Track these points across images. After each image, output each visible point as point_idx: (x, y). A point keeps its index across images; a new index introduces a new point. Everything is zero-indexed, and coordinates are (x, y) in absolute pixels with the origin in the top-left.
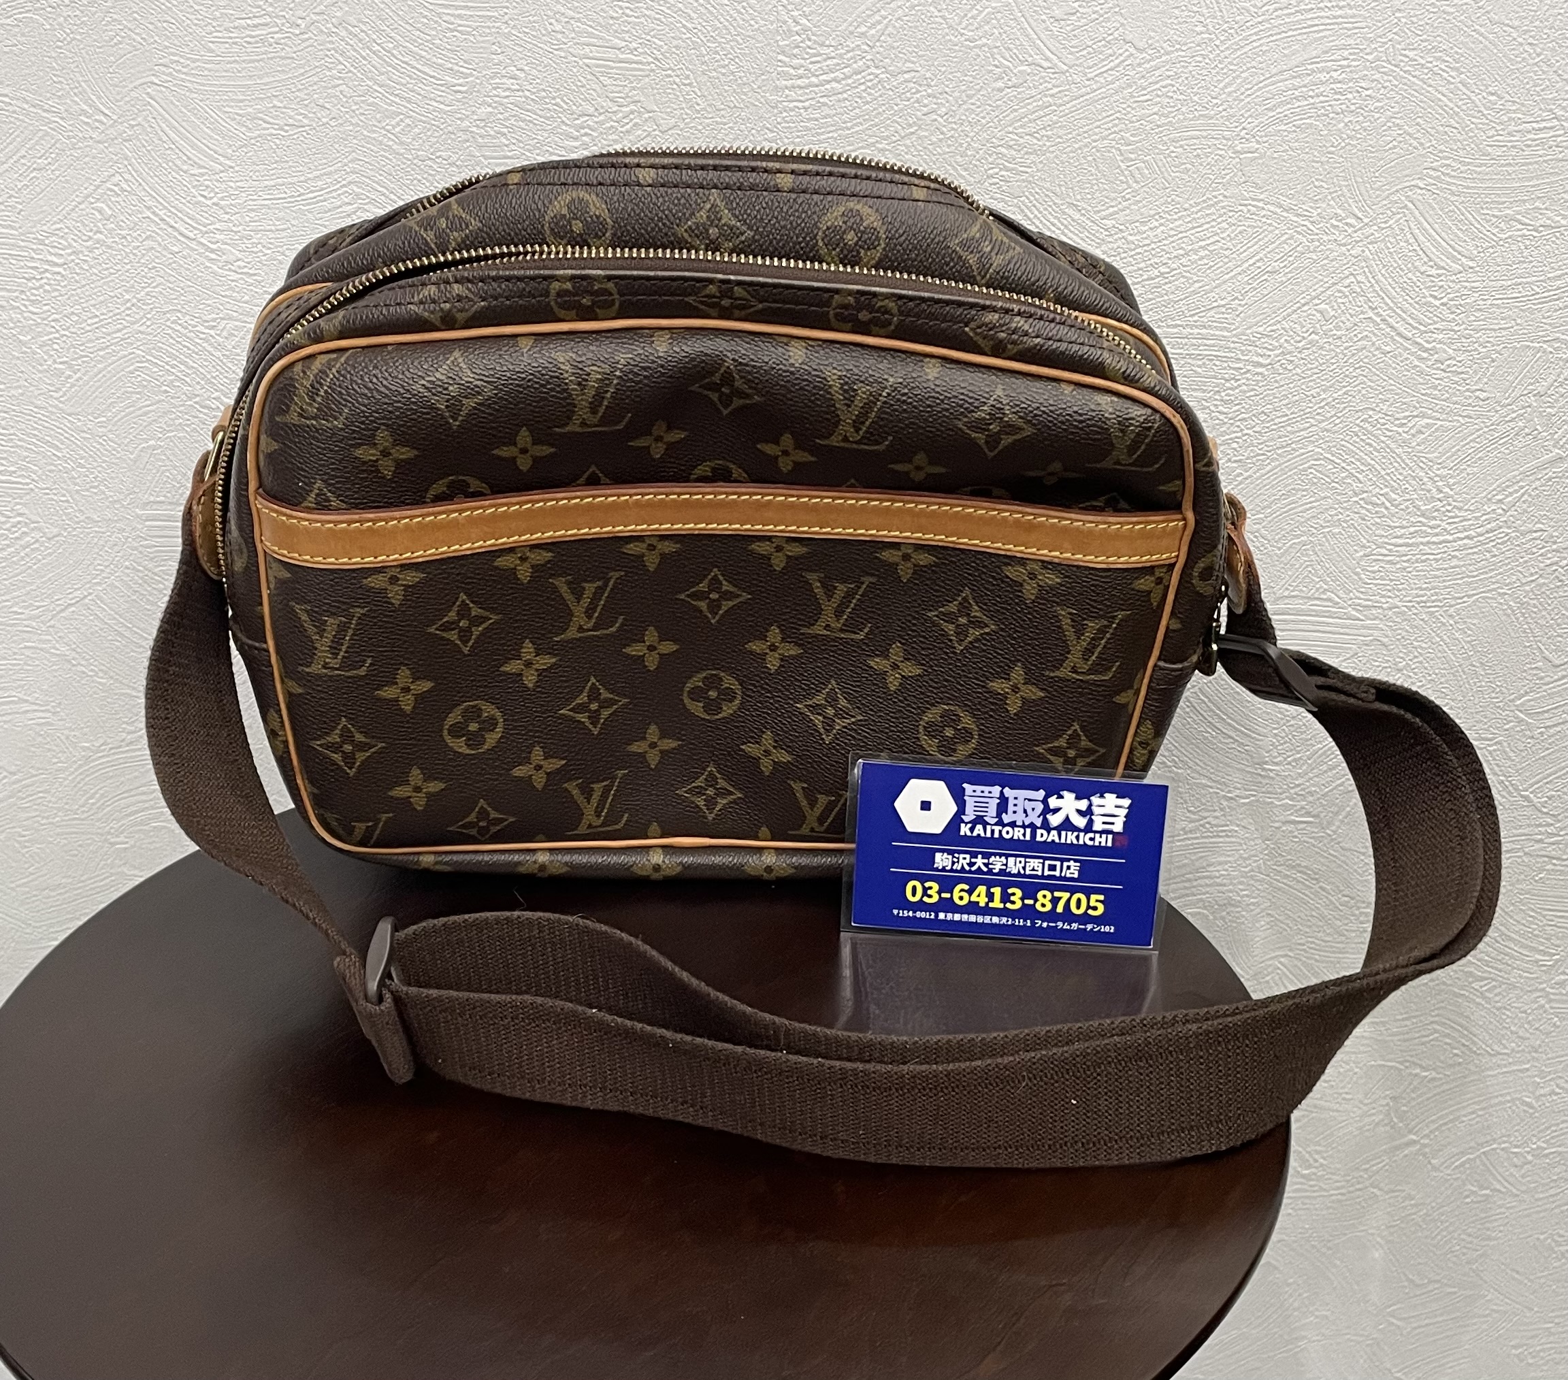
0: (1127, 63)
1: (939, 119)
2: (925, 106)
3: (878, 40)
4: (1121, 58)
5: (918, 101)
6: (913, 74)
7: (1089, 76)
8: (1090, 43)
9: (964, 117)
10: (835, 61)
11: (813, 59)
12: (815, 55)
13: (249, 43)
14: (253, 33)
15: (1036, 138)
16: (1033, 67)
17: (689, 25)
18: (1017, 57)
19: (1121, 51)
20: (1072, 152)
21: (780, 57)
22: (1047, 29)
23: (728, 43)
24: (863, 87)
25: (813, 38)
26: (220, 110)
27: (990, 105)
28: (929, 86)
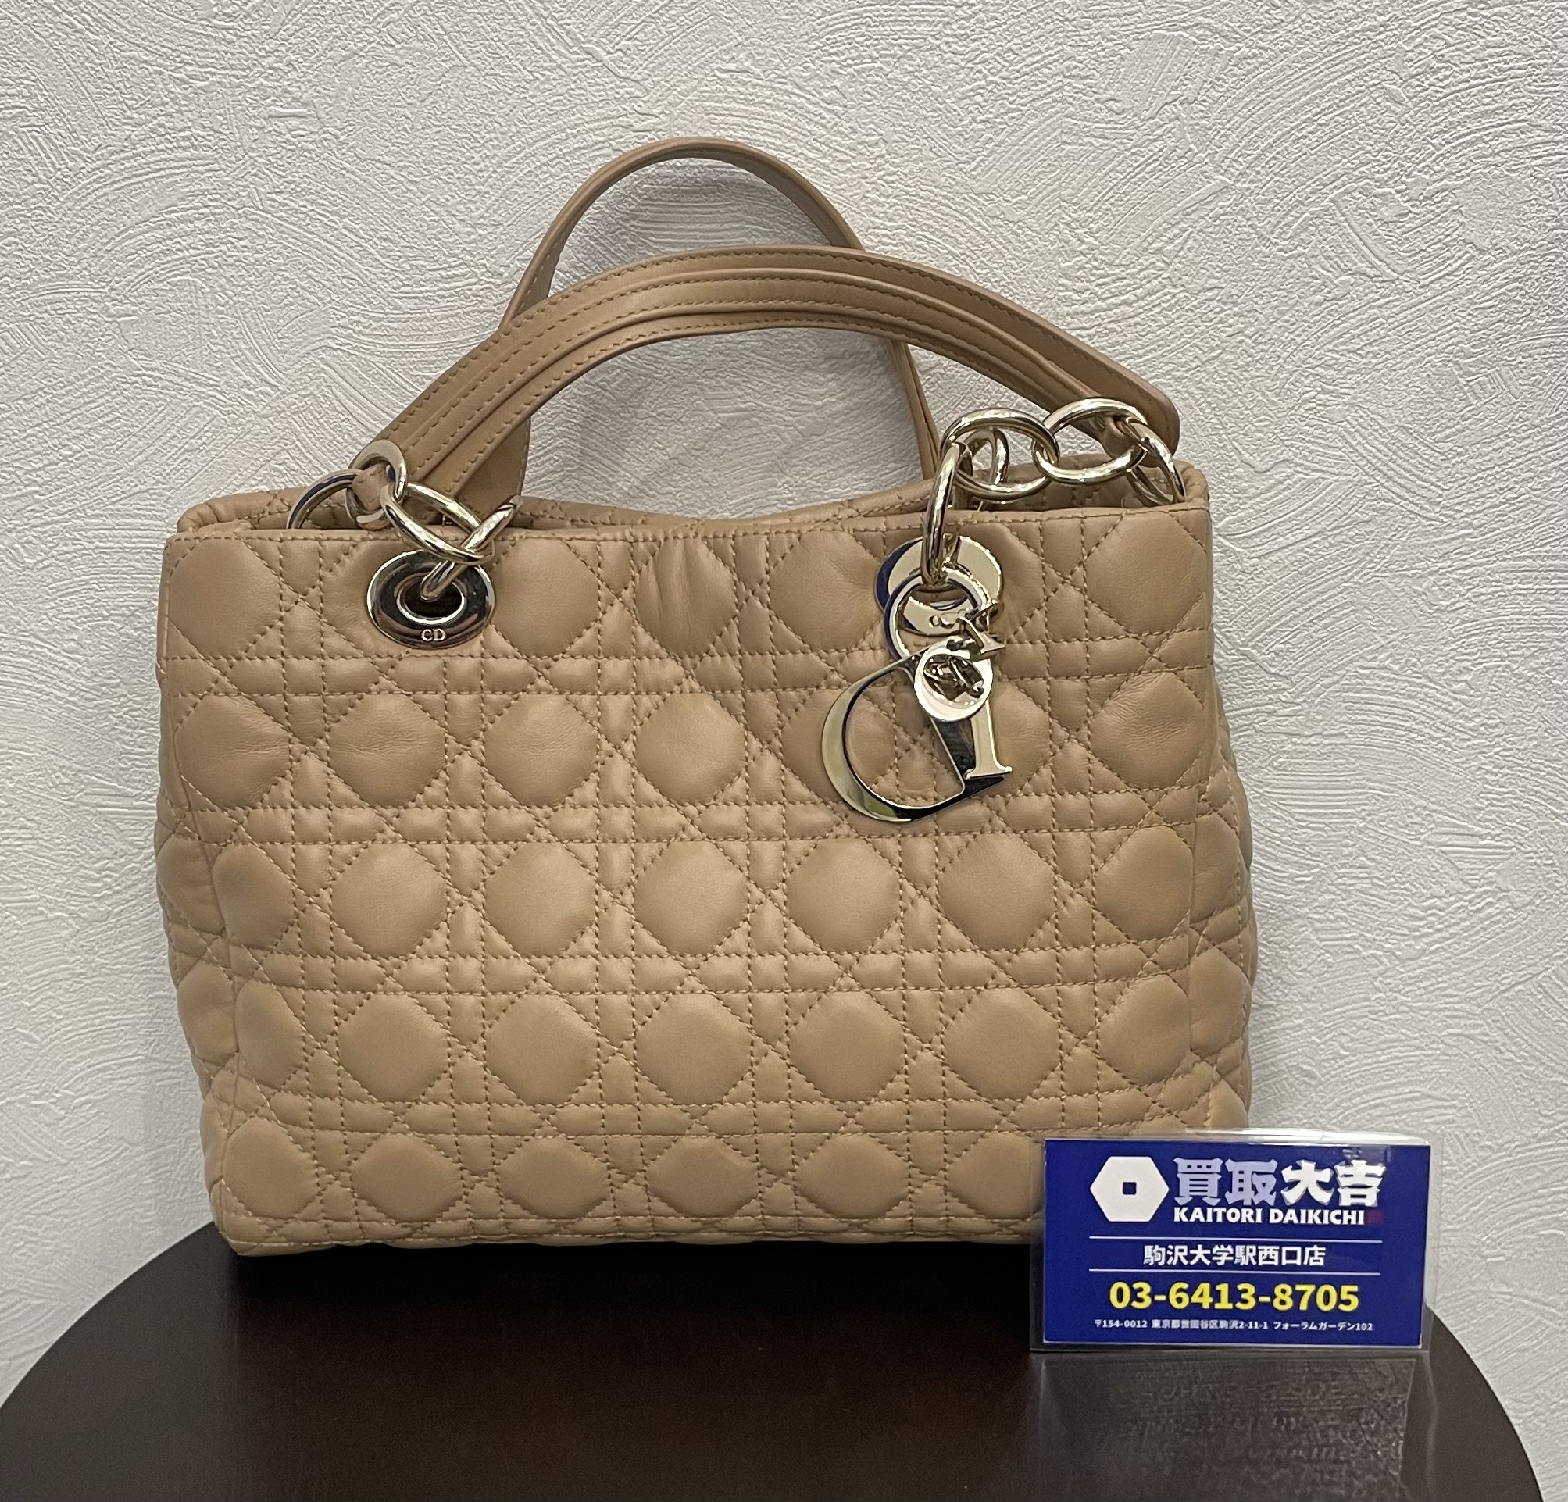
0: (1467, 266)
1: (1249, 341)
2: (1231, 326)
3: (1177, 256)
4: (1460, 262)
5: (1221, 322)
6: (1216, 291)
7: (1422, 283)
8: (1424, 247)
9: (1275, 336)
10: (1126, 281)
11: (1101, 281)
12: (1102, 277)
13: (443, 297)
14: (447, 286)
15: (1360, 355)
16: (1357, 276)
17: (957, 251)
18: (1339, 266)
19: (1460, 253)
20: (1401, 369)
21: (1063, 281)
22: (1374, 233)
23: (1001, 268)
24: (1158, 310)
25: (1102, 257)
26: (407, 373)
27: (1305, 321)
28: (1235, 304)
